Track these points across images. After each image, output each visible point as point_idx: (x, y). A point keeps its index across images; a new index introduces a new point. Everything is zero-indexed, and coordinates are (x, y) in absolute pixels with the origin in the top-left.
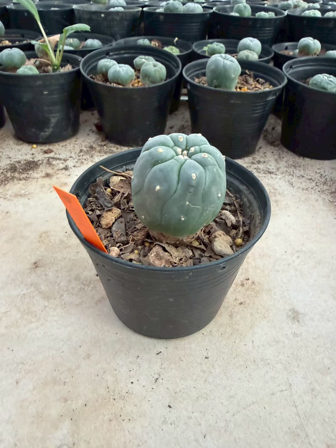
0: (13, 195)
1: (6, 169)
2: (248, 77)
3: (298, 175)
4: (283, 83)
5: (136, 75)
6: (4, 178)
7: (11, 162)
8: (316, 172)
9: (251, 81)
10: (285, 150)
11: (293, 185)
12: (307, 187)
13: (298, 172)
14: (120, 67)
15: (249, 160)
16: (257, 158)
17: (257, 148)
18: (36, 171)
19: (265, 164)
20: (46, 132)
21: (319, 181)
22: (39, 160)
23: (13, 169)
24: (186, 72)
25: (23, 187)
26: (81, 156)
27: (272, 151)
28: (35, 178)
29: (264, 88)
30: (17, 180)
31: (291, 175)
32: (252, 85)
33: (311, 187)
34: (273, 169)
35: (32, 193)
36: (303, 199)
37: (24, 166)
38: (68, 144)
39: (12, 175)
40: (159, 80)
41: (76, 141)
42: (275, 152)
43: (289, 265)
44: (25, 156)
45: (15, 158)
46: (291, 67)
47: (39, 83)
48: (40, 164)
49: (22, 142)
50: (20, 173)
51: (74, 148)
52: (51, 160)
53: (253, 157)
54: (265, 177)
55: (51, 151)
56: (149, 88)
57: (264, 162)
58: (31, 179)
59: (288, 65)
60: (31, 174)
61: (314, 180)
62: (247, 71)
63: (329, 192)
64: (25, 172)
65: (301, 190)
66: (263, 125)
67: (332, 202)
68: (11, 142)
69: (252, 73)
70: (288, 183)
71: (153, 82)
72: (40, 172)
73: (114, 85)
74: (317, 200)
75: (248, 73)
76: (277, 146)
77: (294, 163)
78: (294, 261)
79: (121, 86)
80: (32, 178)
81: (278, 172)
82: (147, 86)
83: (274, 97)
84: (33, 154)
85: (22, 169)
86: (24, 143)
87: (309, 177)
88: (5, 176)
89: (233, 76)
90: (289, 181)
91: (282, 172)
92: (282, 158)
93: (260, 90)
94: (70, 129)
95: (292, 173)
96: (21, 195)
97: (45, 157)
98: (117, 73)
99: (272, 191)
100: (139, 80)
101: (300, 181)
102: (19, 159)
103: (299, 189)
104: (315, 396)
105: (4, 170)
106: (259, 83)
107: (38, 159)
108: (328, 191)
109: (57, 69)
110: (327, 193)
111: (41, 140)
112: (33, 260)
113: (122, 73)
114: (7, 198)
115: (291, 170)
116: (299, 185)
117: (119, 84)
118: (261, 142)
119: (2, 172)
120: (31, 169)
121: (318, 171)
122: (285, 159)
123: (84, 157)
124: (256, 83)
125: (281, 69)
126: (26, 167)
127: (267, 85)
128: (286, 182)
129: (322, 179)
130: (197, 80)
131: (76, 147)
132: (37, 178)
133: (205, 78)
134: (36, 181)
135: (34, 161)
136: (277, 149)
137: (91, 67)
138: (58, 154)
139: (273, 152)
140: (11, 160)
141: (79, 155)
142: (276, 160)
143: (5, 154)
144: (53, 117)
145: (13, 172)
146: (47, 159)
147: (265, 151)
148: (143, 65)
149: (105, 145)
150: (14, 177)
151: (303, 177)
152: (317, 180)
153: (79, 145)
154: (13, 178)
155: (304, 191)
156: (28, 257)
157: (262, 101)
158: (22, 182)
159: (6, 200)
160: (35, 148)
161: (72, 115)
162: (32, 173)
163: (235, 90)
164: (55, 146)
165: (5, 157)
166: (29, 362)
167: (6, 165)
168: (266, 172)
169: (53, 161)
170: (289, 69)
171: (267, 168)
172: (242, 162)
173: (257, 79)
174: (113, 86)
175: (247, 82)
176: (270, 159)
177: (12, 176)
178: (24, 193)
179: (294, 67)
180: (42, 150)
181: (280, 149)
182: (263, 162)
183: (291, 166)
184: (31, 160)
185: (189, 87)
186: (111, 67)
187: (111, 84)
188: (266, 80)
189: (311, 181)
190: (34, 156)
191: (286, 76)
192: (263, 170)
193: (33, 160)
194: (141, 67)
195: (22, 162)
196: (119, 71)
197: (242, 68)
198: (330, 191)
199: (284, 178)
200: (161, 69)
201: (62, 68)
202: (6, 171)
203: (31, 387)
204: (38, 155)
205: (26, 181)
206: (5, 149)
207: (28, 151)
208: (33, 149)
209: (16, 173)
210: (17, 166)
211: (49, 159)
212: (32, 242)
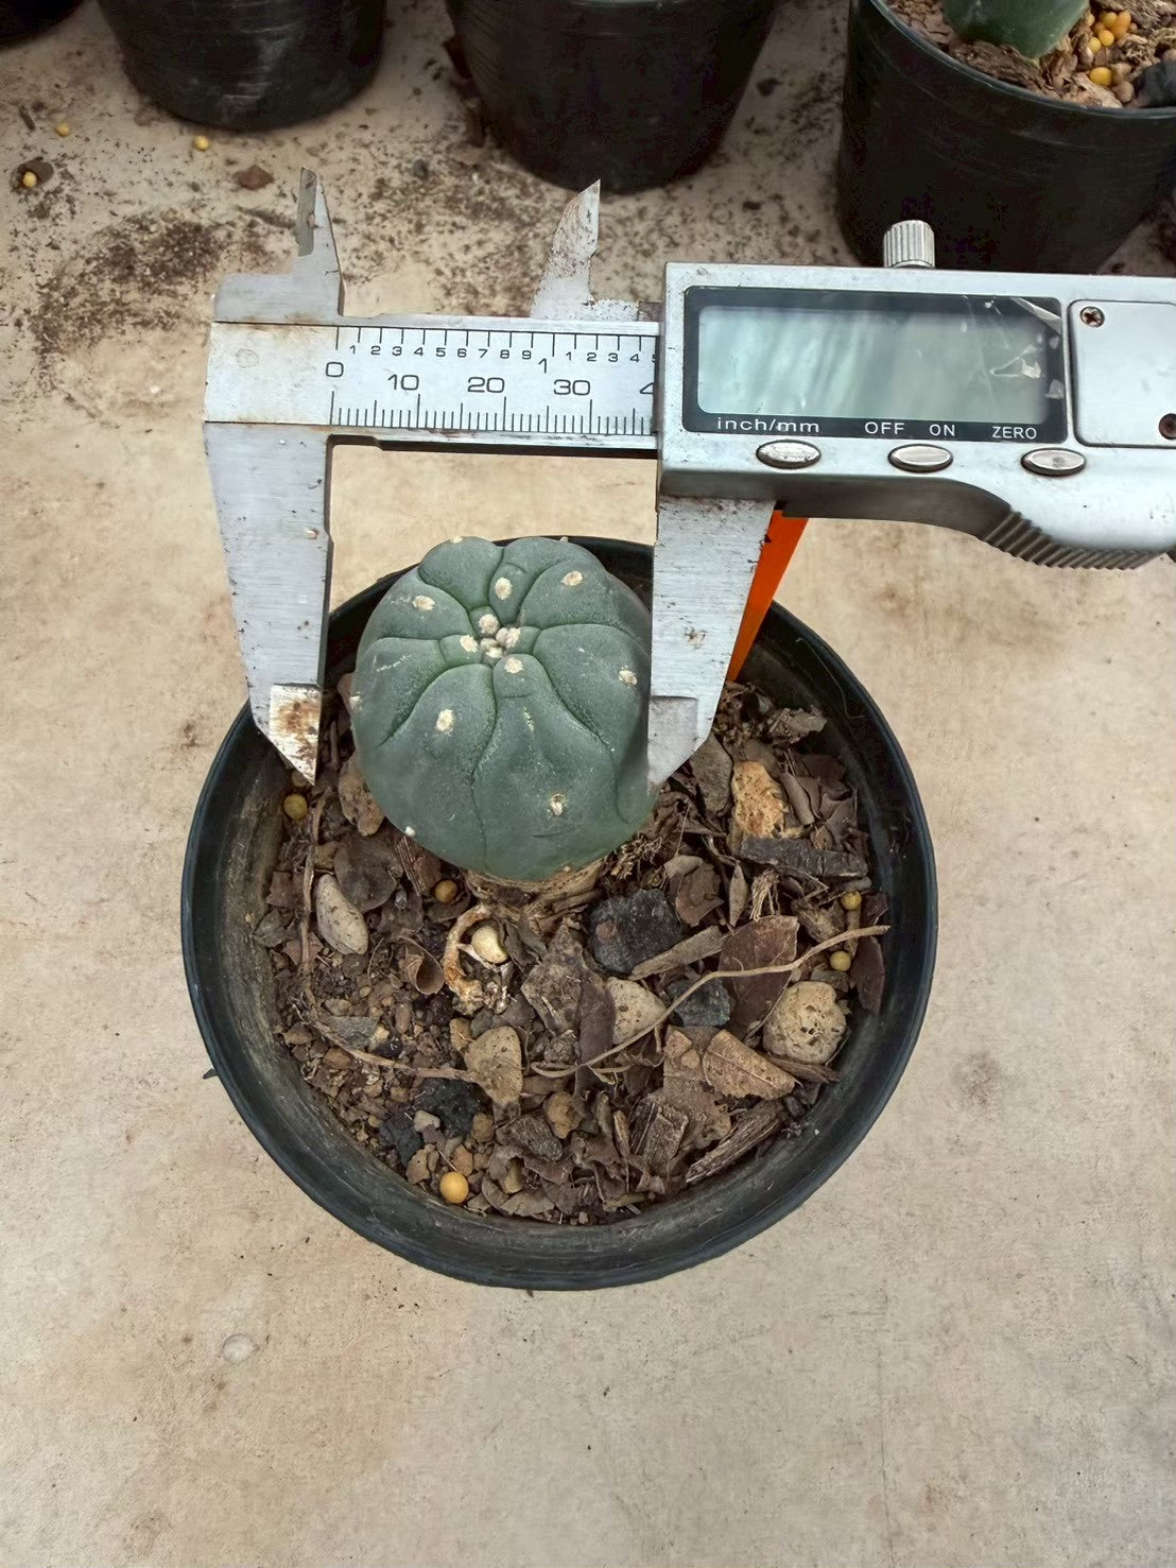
0: (121, 399)
1: (97, 258)
6: (88, 306)
7: (116, 223)
18: (205, 281)
20: (242, 91)
22: (218, 226)
23: (121, 261)
25: (154, 363)
26: (379, 220)
28: (200, 323)
30: (135, 324)
35: (188, 400)
37: (161, 249)
38: (333, 144)
39: (118, 294)
41: (365, 127)
43: (1031, 881)
44: (166, 190)
45: (127, 197)
48: (222, 246)
50: (144, 285)
51: (352, 165)
52: (261, 227)
55: (265, 178)
58: (184, 327)
60: (186, 296)
64: (164, 286)
68: (115, 103)
78: (1052, 869)
80: (188, 321)
84: (195, 187)
85: (152, 267)
88: (94, 296)
94: (340, 76)
96: (148, 406)
97: (240, 209)
102: (145, 208)
104: (946, 1349)
105: (88, 262)
107: (213, 218)
111: (225, 116)
112: (182, 717)
114: (101, 413)
119: (82, 275)
120: (188, 268)
123: (389, 230)
126: (167, 257)
131: (361, 158)
132: (206, 324)
134: (200, 340)
135: (198, 228)
138: (290, 200)
140: (113, 207)
141: (370, 211)
143: (91, 168)
144: (270, 38)
145: (122, 279)
146: (248, 219)
149: (476, 167)
150: (124, 304)
153: (373, 149)
154: (121, 310)
156: (168, 697)
158: (153, 336)
159: (96, 425)
160: (203, 150)
161: (349, 21)
162: (191, 294)
164: (280, 144)
165: (92, 187)
166: (163, 1080)
167: (96, 235)
169: (269, 232)
177: (118, 302)
178: (156, 395)
180: (230, 163)
184: (188, 216)
190: (198, 196)
193: (195, 220)
195: (153, 227)
202: (98, 272)
203: (165, 1159)
204: (213, 195)
205: (163, 334)
206: (93, 140)
207: (178, 164)
208: (198, 155)
209: (133, 285)
210: (137, 245)
211: (252, 225)
212: (181, 637)
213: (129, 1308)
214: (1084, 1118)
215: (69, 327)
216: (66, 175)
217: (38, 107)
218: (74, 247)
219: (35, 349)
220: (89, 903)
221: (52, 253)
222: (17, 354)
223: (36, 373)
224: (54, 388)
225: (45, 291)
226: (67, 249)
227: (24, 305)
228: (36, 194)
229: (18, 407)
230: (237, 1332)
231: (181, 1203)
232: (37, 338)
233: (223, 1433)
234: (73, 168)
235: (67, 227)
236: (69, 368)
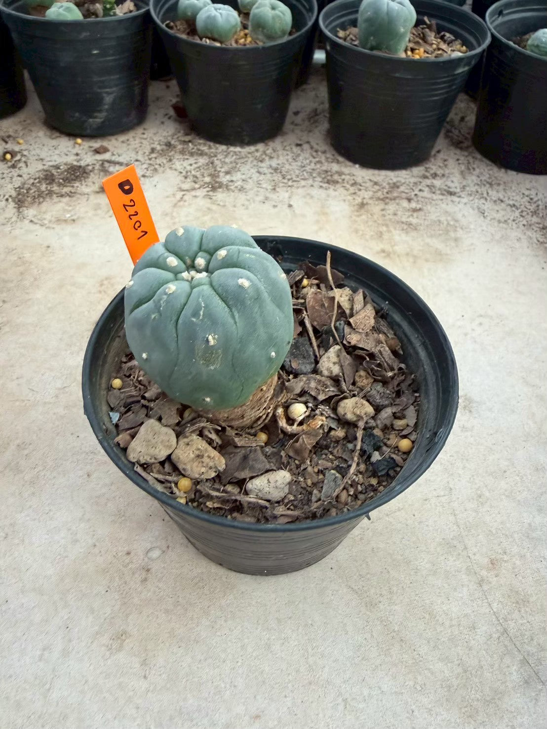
0: (53, 219)
1: (39, 178)
2: (427, 30)
3: (494, 199)
4: (484, 42)
5: (242, 23)
6: (37, 193)
7: (45, 167)
8: (523, 194)
9: (431, 36)
10: (479, 156)
11: (485, 215)
12: (506, 218)
13: (494, 194)
14: (216, 9)
15: (419, 171)
16: (432, 169)
17: (433, 153)
18: (85, 182)
19: (444, 179)
20: (96, 117)
21: (526, 210)
22: (88, 165)
23: (49, 178)
24: (324, 20)
25: (67, 208)
26: (153, 159)
27: (457, 157)
28: (85, 194)
29: (451, 50)
30: (57, 197)
31: (483, 197)
32: (433, 44)
33: (512, 218)
34: (456, 188)
35: (83, 218)
36: (497, 237)
37: (66, 173)
38: (131, 139)
39: (49, 188)
40: (279, 33)
41: (144, 134)
42: (462, 158)
43: (466, 335)
44: (66, 157)
45: (49, 159)
46: (500, 13)
47: (84, 35)
48: (91, 171)
49: (58, 134)
50: (60, 185)
51: (140, 145)
52: (106, 165)
53: (426, 168)
54: (442, 200)
55: (106, 150)
56: (264, 48)
57: (443, 175)
58: (79, 196)
59: (496, 9)
60: (78, 187)
61: (518, 206)
62: (426, 19)
63: (539, 228)
64: (68, 184)
65: (496, 224)
66: (447, 113)
67: (542, 243)
68: (41, 134)
69: (434, 22)
70: (476, 211)
71: (270, 37)
72: (90, 184)
73: (206, 42)
74: (519, 240)
75: (428, 22)
76: (467, 148)
77: (490, 178)
78: (473, 330)
79: (218, 45)
80: (80, 194)
81: (464, 193)
82: (261, 44)
83: (466, 68)
84: (77, 155)
85: (63, 179)
86: (62, 136)
87: (511, 203)
88: (39, 190)
89: (402, 30)
90: (479, 208)
91: (470, 193)
92: (472, 170)
93: (445, 54)
94: (134, 114)
95: (485, 195)
96: (65, 221)
97: (97, 160)
98: (211, 19)
99: (452, 223)
100: (247, 31)
101: (496, 208)
102: (57, 163)
103: (492, 221)
104: (482, 504)
105: (35, 179)
106: (445, 41)
107: (86, 163)
108: (537, 225)
109: (111, 9)
110: (536, 229)
111: (88, 131)
113: (220, 20)
114: (46, 224)
115: (484, 190)
116: (495, 215)
117: (214, 40)
118: (441, 142)
119: (33, 183)
120: (77, 178)
121: (527, 193)
122: (477, 171)
123: (158, 161)
124: (439, 40)
125: (483, 18)
126: (69, 175)
127: (457, 45)
128: (473, 209)
129: (531, 205)
130: (341, 34)
131: (144, 143)
132: (88, 194)
133: (355, 30)
134: (86, 199)
135: (80, 167)
136: (466, 153)
137: (167, 6)
138: (117, 156)
139: (458, 160)
140: (44, 163)
141: (150, 157)
142: (462, 173)
143: (33, 152)
144: (108, 93)
145: (50, 183)
146: (101, 162)
147: (446, 158)
148: (254, 7)
149: (190, 141)
150: (52, 191)
151: (502, 201)
152: (522, 207)
153: (148, 139)
154: (50, 193)
155: (501, 225)
156: (86, 313)
157: (446, 75)
158: (66, 200)
159: (44, 228)
160: (80, 144)
161: (137, 90)
162: (80, 186)
163: (403, 55)
164: (110, 140)
165: (34, 158)
167: (37, 172)
168: (446, 193)
169: (110, 166)
170: (497, 16)
171: (446, 186)
172: (408, 175)
173: (442, 33)
174: (204, 43)
175: (424, 39)
176: (453, 171)
177: (49, 191)
178: (69, 217)
179: (505, 12)
180: (91, 147)
181: (470, 154)
182: (440, 175)
183: (485, 183)
184: (75, 163)
185: (328, 48)
186: (201, 9)
187: (201, 39)
188: (457, 36)
189: (514, 209)
190: (79, 157)
191: (490, 30)
192: (440, 189)
193: (78, 164)
194: (250, 10)
195: (61, 167)
196: (215, 17)
197: (418, 13)
198: (541, 226)
199: (473, 202)
200: (284, 14)
201: (118, 6)
202: (39, 182)
203: (107, 482)
204: (85, 156)
205: (70, 199)
206: (33, 145)
207: (70, 149)
208: (77, 146)
209: (54, 185)
210: (55, 173)
211: (103, 164)
212: (89, 293)
213: (97, 544)
214: (513, 412)
215: (29, 199)
216: (23, 155)
217: (9, 137)
218: (29, 176)
219: (15, 207)
220: (59, 389)
221: (19, 178)
222: (7, 210)
223: (16, 214)
224: (24, 218)
225: (18, 189)
226: (25, 177)
227: (10, 194)
228: (11, 162)
229: (9, 226)
230: (153, 546)
231: (117, 498)
232: (16, 204)
233: (152, 590)
234: (25, 153)
235: (24, 170)
236: (31, 212)
